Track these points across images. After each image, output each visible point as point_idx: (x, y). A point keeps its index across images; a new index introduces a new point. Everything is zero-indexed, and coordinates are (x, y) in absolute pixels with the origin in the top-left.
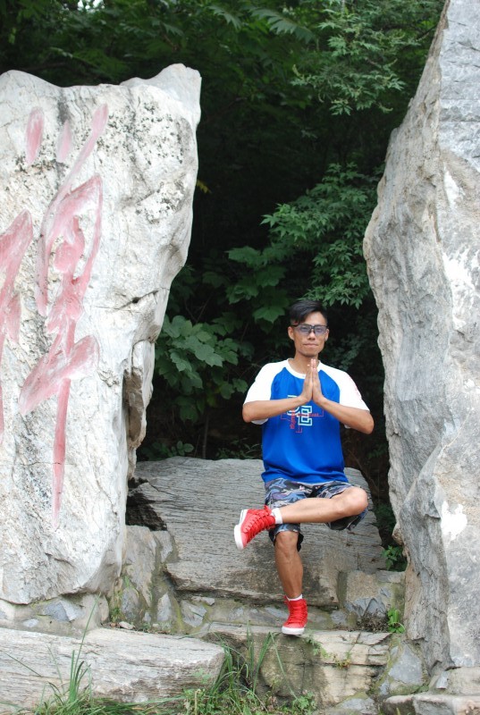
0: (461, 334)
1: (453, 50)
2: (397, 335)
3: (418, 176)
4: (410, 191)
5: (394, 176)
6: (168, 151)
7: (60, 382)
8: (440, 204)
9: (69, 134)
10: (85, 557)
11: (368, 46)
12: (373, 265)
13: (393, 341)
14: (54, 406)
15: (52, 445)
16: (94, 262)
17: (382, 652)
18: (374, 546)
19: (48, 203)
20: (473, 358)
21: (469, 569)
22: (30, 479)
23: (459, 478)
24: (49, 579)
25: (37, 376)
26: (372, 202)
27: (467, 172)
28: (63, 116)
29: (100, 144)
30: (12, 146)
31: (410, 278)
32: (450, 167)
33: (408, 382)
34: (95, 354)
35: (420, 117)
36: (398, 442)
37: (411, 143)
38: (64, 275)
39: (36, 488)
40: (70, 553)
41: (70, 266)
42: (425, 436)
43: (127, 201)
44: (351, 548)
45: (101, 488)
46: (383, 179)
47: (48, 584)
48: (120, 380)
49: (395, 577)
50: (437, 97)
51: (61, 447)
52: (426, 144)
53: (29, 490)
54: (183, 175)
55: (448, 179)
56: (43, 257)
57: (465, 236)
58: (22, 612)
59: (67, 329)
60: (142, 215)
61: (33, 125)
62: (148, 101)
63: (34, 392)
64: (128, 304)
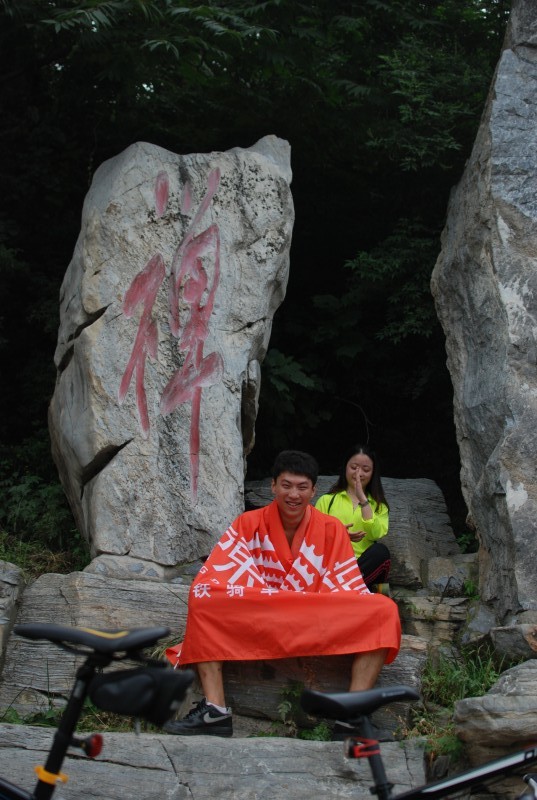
0: (516, 346)
1: (502, 117)
2: (463, 357)
3: (476, 221)
4: (469, 234)
5: (454, 225)
6: (271, 205)
7: (192, 390)
8: (495, 243)
9: (190, 192)
10: (220, 527)
11: (431, 113)
12: (440, 300)
13: (459, 362)
14: (189, 408)
15: (188, 439)
16: (216, 294)
17: (462, 611)
18: (449, 542)
19: (176, 247)
20: (527, 366)
21: (531, 532)
22: (172, 466)
23: (519, 461)
24: (191, 545)
25: (173, 385)
26: (436, 249)
27: (516, 216)
28: (184, 178)
29: (216, 199)
30: (143, 203)
31: (472, 306)
32: (501, 213)
33: (473, 393)
34: (220, 367)
35: (475, 173)
36: (467, 444)
37: (468, 196)
38: (192, 305)
39: (177, 474)
40: (207, 523)
41: (196, 297)
42: (490, 433)
43: (240, 246)
44: (430, 543)
45: (229, 473)
46: (445, 229)
47: (190, 550)
48: (240, 387)
49: (469, 558)
50: (489, 156)
51: (195, 440)
52: (482, 195)
53: (172, 475)
54: (284, 224)
55: (501, 222)
56: (174, 291)
57: (516, 268)
58: (170, 572)
59: (196, 347)
60: (252, 256)
61: (159, 185)
62: (252, 164)
63: (171, 399)
64: (244, 328)
